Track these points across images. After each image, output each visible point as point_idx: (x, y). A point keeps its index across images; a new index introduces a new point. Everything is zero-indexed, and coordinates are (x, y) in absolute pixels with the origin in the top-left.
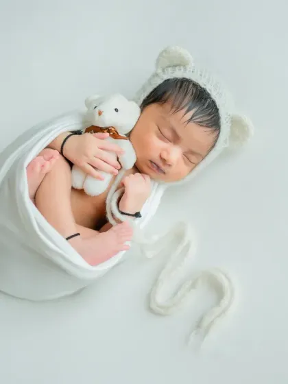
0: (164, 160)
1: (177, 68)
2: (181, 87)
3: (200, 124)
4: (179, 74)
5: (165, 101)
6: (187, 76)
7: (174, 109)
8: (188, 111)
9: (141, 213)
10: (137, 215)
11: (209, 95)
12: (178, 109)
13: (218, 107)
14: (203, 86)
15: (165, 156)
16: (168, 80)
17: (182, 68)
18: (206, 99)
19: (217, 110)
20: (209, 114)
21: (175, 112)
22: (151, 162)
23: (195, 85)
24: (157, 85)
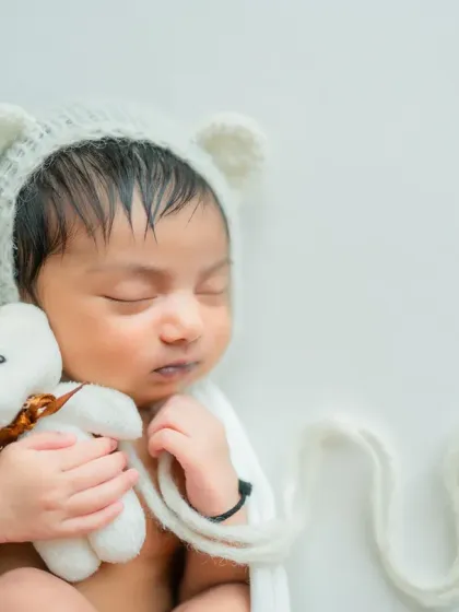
0: (181, 343)
1: (12, 156)
2: (61, 180)
3: (173, 207)
4: (28, 162)
5: (64, 235)
6: (48, 148)
7: (99, 233)
8: (128, 208)
9: (246, 479)
10: (244, 489)
11: (124, 142)
12: (105, 222)
13: (164, 146)
14: (98, 137)
15: (173, 333)
16: (22, 192)
17: (19, 145)
18: (130, 154)
19: (167, 153)
20: (167, 175)
21: (106, 235)
22: (157, 370)
23: (84, 149)
24: (11, 223)
